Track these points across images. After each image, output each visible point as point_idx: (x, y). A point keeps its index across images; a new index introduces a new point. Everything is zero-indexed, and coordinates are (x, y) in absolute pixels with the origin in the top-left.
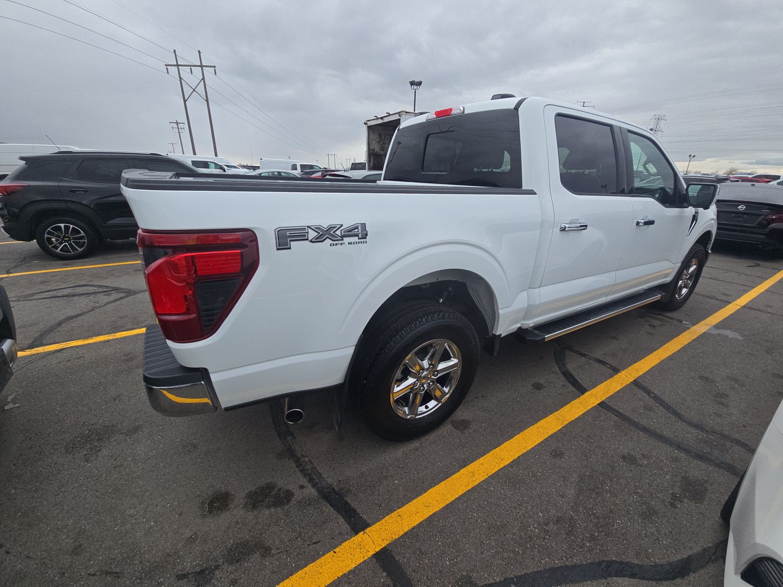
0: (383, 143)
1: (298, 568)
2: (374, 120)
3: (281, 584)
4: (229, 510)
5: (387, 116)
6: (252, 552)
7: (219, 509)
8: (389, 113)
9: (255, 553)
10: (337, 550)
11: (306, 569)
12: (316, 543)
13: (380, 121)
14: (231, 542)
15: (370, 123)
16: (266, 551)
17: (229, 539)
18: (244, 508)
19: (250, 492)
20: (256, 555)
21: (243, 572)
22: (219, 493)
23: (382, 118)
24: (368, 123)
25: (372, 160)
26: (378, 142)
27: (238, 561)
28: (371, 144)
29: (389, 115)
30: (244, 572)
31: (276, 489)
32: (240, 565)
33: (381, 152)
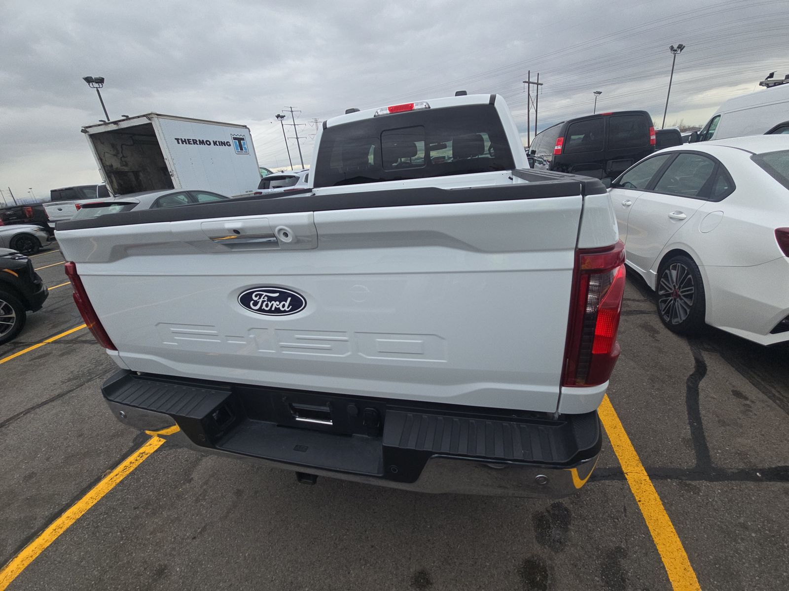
0: (123, 156)
1: (647, 534)
2: (99, 125)
3: (660, 553)
4: (552, 568)
5: (123, 120)
6: (617, 564)
7: (545, 577)
8: (127, 116)
9: (619, 561)
10: (637, 499)
11: (650, 528)
12: (625, 510)
13: (113, 127)
14: (598, 580)
15: (92, 131)
16: (619, 552)
17: (593, 580)
18: (556, 552)
19: (536, 537)
20: (623, 561)
21: (637, 580)
22: (522, 570)
23: (115, 123)
24: (88, 130)
25: (114, 180)
26: (114, 155)
27: (624, 581)
28: (103, 158)
29: (128, 118)
30: (638, 578)
31: (546, 514)
32: (628, 579)
33: (124, 167)
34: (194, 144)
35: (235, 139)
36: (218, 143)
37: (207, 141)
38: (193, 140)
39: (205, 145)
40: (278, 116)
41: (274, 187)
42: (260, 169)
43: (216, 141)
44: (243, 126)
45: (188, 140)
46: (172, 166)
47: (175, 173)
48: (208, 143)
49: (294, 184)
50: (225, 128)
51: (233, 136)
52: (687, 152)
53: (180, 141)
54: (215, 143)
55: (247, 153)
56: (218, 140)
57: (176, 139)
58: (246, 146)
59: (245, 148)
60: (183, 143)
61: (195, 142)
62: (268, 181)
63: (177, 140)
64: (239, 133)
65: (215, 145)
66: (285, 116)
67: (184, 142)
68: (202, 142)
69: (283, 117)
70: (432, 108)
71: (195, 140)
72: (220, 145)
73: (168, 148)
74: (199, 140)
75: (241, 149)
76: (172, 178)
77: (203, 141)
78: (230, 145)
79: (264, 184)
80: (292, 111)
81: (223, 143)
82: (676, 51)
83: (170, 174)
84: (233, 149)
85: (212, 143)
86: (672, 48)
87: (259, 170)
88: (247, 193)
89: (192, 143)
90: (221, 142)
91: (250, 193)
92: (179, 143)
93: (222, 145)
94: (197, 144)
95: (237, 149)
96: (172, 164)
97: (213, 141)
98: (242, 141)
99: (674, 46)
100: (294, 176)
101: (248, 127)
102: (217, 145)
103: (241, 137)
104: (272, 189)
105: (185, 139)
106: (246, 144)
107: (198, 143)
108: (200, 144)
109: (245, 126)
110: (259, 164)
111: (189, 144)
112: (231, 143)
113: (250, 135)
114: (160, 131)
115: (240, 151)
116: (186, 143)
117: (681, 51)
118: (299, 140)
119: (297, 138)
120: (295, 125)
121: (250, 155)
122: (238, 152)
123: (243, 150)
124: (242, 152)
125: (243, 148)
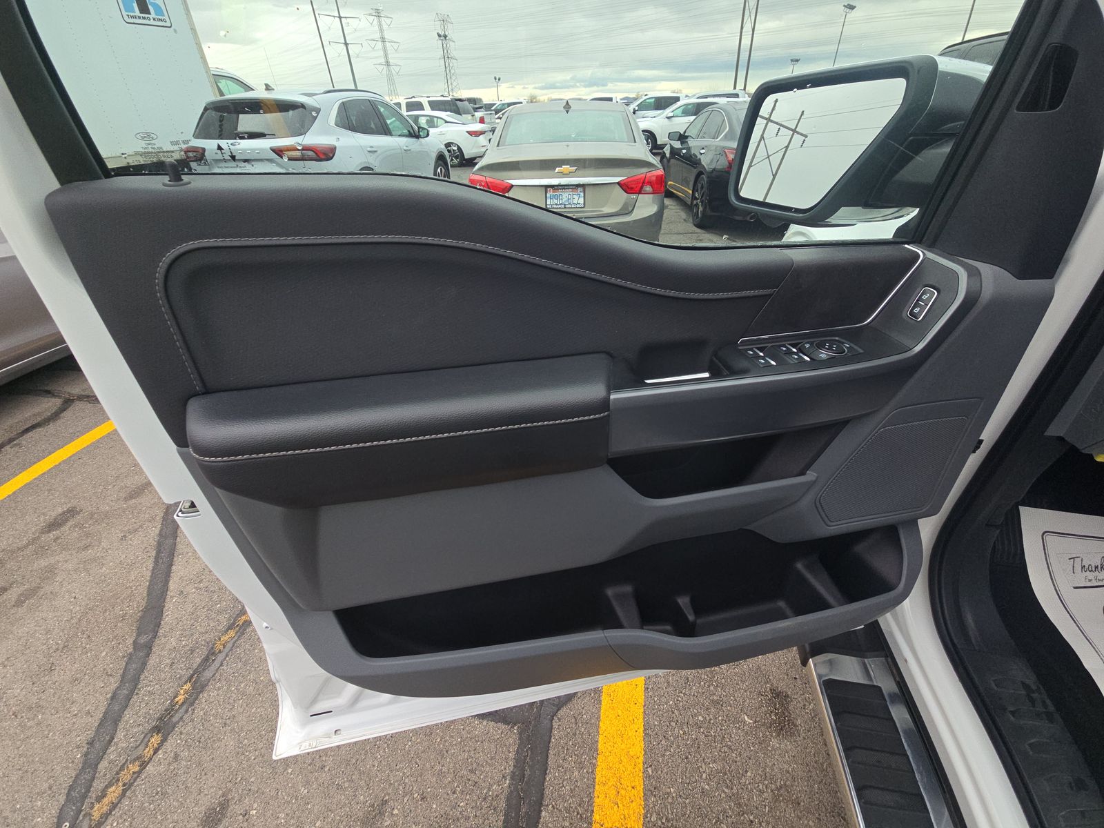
55: (163, 23)
59: (157, 6)
75: (145, 10)
95: (130, 9)
100: (302, 106)
115: (137, 13)
118: (349, 47)
119: (346, 44)
120: (340, 17)
121: (175, 31)
122: (132, 17)
123: (149, 13)
124: (144, 18)
125: (151, 8)
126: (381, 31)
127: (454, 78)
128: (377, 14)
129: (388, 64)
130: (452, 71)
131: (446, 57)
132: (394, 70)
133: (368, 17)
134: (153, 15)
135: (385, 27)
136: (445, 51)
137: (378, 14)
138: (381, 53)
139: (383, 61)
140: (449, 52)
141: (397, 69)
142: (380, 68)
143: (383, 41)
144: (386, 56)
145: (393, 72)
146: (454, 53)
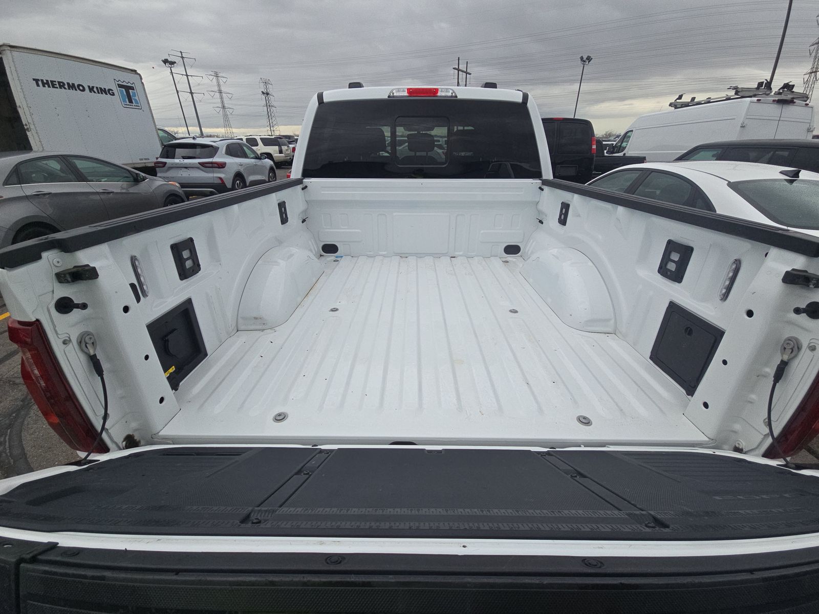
34: (61, 88)
35: (120, 86)
36: (95, 89)
37: (79, 85)
38: (59, 83)
39: (76, 90)
40: (165, 61)
41: (184, 158)
42: (159, 131)
43: (93, 87)
44: (132, 70)
45: (52, 82)
46: (28, 117)
47: (32, 127)
48: (81, 88)
49: (212, 156)
50: (105, 70)
51: (117, 83)
52: (659, 171)
53: (40, 83)
54: (91, 89)
55: (138, 107)
56: (95, 86)
57: (34, 80)
58: (137, 98)
59: (136, 100)
60: (44, 86)
61: (61, 85)
62: (173, 149)
63: (37, 81)
64: (127, 79)
65: (91, 92)
66: (175, 63)
67: (46, 84)
68: (72, 87)
69: (172, 63)
70: (459, 97)
71: (62, 82)
72: (99, 93)
73: (23, 92)
74: (68, 84)
75: (131, 101)
76: (28, 133)
77: (73, 84)
78: (113, 94)
79: (167, 151)
80: (182, 57)
81: (102, 91)
82: (585, 61)
83: (26, 127)
84: (117, 100)
85: (87, 89)
86: (582, 58)
87: (157, 132)
88: (142, 161)
89: (58, 86)
90: (101, 88)
91: (147, 161)
92: (38, 85)
93: (102, 93)
94: (65, 88)
95: (124, 101)
96: (27, 113)
97: (89, 87)
98: (130, 91)
99: (584, 57)
100: (212, 146)
101: (138, 72)
102: (95, 92)
103: (129, 85)
104: (182, 160)
105: (47, 81)
106: (137, 95)
107: (66, 86)
108: (69, 89)
109: (135, 71)
110: (157, 124)
111: (53, 87)
112: (116, 93)
113: (142, 83)
114: (13, 68)
115: (128, 103)
116: (49, 87)
117: (589, 62)
118: (194, 95)
119: (191, 93)
120: (187, 76)
121: (143, 111)
122: (126, 105)
123: (133, 103)
124: (131, 105)
125: (133, 101)
126: (219, 85)
127: (274, 119)
128: (215, 75)
129: (224, 107)
130: (273, 115)
131: (268, 105)
132: (228, 112)
133: (209, 76)
134: (134, 104)
135: (221, 83)
136: (267, 102)
137: (217, 76)
138: (219, 100)
139: (220, 105)
140: (270, 102)
141: (231, 111)
142: (218, 110)
143: (220, 92)
144: (222, 102)
145: (228, 113)
146: (274, 103)
